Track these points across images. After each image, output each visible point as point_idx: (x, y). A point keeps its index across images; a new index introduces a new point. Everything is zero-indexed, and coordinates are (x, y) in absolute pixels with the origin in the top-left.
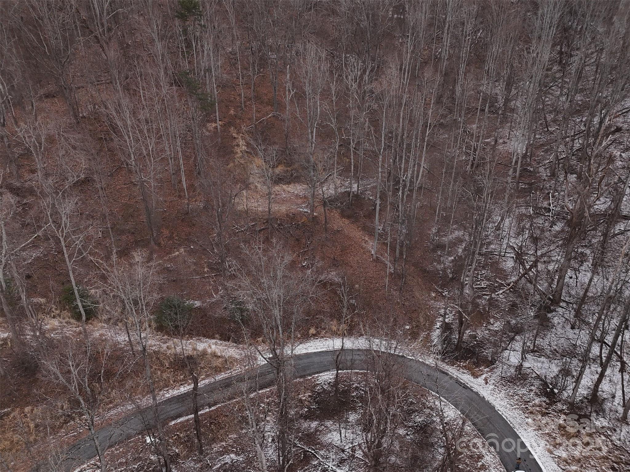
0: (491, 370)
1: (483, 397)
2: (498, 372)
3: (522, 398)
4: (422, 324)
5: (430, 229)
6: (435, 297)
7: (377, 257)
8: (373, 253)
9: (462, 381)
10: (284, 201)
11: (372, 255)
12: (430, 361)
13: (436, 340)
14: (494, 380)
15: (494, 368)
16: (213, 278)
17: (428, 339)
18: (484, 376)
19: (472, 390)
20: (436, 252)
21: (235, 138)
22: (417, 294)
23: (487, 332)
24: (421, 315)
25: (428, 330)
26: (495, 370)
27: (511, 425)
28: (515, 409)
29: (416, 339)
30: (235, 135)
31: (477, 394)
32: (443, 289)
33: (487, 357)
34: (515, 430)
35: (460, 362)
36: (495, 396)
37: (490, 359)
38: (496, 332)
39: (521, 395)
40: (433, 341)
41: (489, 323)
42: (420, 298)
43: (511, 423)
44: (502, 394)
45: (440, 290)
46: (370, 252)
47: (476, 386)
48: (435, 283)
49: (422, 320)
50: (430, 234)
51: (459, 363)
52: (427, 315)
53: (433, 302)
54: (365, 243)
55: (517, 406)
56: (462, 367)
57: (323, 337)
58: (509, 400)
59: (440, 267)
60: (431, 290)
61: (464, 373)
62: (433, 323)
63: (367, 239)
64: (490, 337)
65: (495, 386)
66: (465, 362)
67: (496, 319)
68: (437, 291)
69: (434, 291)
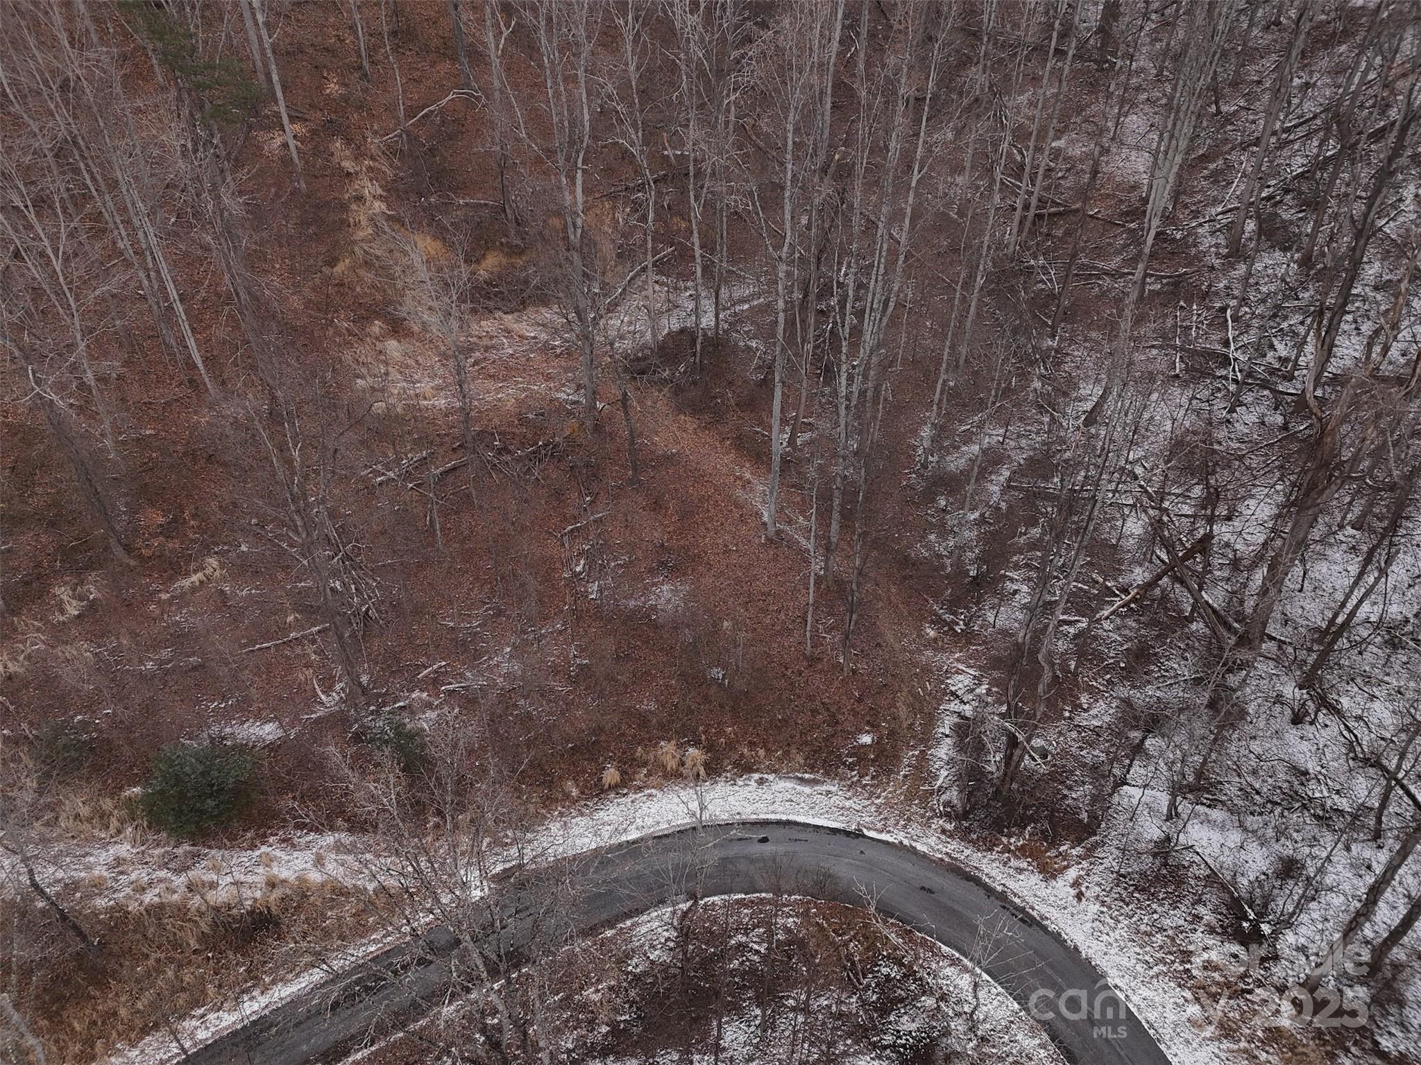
0: (1089, 853)
1: (1076, 948)
2: (1109, 858)
3: (1173, 939)
4: (905, 725)
5: (915, 432)
6: (935, 640)
7: (778, 532)
8: (765, 519)
9: (1017, 900)
10: (507, 371)
11: (765, 524)
12: (932, 843)
13: (944, 773)
14: (1099, 885)
15: (1095, 846)
16: (314, 642)
17: (922, 770)
18: (1072, 873)
19: (1044, 928)
20: (934, 500)
21: (349, 174)
22: (889, 637)
23: (1074, 734)
24: (902, 696)
25: (922, 741)
26: (1099, 853)
27: (1151, 1032)
28: (1157, 976)
29: (890, 772)
30: (348, 165)
31: (1057, 937)
32: (955, 614)
33: (1075, 811)
34: (1162, 1047)
35: (1009, 836)
36: (1105, 937)
37: (1084, 816)
38: (1097, 731)
39: (1170, 932)
40: (936, 777)
41: (1077, 707)
42: (897, 646)
43: (1152, 1026)
44: (1121, 932)
45: (948, 617)
46: (758, 515)
47: (1053, 913)
48: (936, 596)
49: (903, 711)
50: (914, 448)
51: (1004, 840)
52: (915, 696)
53: (929, 653)
54: (744, 487)
55: (1161, 967)
56: (1013, 852)
57: (640, 789)
58: (1142, 947)
59: (944, 546)
60: (923, 615)
61: (1020, 871)
62: (931, 720)
63: (748, 476)
64: (1081, 748)
65: (1103, 903)
66: (1021, 834)
67: (1094, 693)
68: (938, 622)
69: (932, 622)
